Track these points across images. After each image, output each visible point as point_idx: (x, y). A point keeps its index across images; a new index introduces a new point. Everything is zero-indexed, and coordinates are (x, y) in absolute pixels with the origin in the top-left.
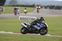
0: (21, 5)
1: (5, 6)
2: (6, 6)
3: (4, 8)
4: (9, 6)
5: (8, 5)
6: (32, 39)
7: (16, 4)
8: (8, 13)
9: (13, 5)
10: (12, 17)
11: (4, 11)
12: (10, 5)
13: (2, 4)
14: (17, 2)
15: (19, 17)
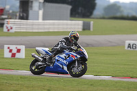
0: (130, 15)
1: (93, 18)
2: (97, 18)
3: (92, 23)
4: (103, 18)
5: (102, 16)
7: (118, 15)
8: (102, 34)
9: (112, 15)
10: (110, 42)
11: (92, 29)
13: (88, 14)
14: (122, 9)
15: (124, 42)
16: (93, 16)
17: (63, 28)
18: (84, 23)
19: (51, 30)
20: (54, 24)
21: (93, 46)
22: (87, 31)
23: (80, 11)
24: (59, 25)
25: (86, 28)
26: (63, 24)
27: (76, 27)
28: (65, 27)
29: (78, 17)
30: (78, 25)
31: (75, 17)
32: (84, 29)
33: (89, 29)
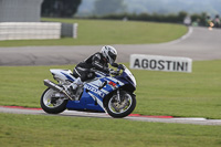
1: (78, 18)
2: (84, 18)
3: (76, 25)
4: (94, 18)
7: (119, 12)
8: (92, 44)
9: (107, 14)
11: (75, 36)
13: (70, 11)
15: (129, 57)
16: (76, 15)
17: (29, 34)
18: (62, 26)
19: (10, 38)
20: (15, 28)
22: (67, 40)
23: (56, 6)
24: (23, 29)
25: (66, 33)
26: (29, 29)
27: (50, 32)
28: (33, 32)
29: (54, 17)
30: (54, 29)
31: (48, 16)
32: (62, 36)
33: (71, 36)
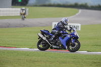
0: (56, 3)
2: (31, 6)
4: (36, 6)
6: (73, 60)
10: (41, 23)
12: (38, 5)
21: (28, 26)
